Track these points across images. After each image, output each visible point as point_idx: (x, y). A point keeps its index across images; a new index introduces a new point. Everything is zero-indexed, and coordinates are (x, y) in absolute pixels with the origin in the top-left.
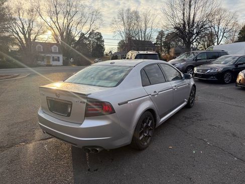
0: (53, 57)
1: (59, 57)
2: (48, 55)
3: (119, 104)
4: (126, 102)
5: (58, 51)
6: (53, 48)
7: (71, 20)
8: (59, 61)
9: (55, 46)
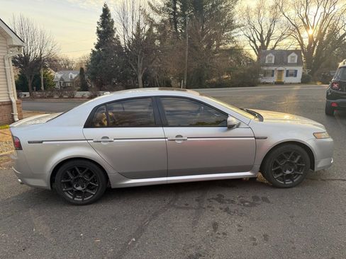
0: (288, 71)
1: (296, 71)
2: (281, 68)
3: (29, 142)
4: (41, 142)
5: (296, 61)
6: (289, 57)
7: (332, 8)
8: (296, 76)
9: (293, 54)
